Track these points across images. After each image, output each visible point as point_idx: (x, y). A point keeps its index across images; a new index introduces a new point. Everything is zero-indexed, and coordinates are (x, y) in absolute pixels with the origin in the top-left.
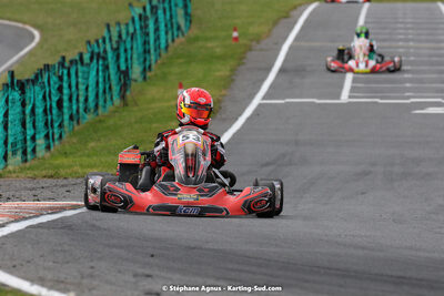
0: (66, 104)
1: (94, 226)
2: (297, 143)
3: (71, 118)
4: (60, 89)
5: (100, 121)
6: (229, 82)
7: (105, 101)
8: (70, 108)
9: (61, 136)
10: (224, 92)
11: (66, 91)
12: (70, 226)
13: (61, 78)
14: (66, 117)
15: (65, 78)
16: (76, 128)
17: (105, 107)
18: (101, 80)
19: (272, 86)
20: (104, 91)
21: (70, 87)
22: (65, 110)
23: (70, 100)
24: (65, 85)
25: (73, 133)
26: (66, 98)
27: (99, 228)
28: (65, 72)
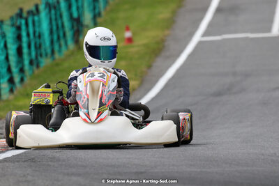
0: (25, 50)
1: (54, 158)
2: (235, 74)
3: (31, 63)
4: (19, 38)
5: (57, 65)
6: (170, 23)
7: (60, 46)
8: (30, 54)
9: (22, 80)
10: (167, 32)
11: (25, 39)
12: (33, 159)
13: (19, 28)
14: (26, 62)
15: (23, 27)
16: (36, 72)
17: (60, 51)
18: (55, 28)
19: (210, 25)
20: (59, 38)
21: (28, 35)
22: (26, 57)
23: (29, 46)
24: (24, 34)
25: (33, 77)
26: (25, 45)
27: (59, 160)
28: (23, 22)
